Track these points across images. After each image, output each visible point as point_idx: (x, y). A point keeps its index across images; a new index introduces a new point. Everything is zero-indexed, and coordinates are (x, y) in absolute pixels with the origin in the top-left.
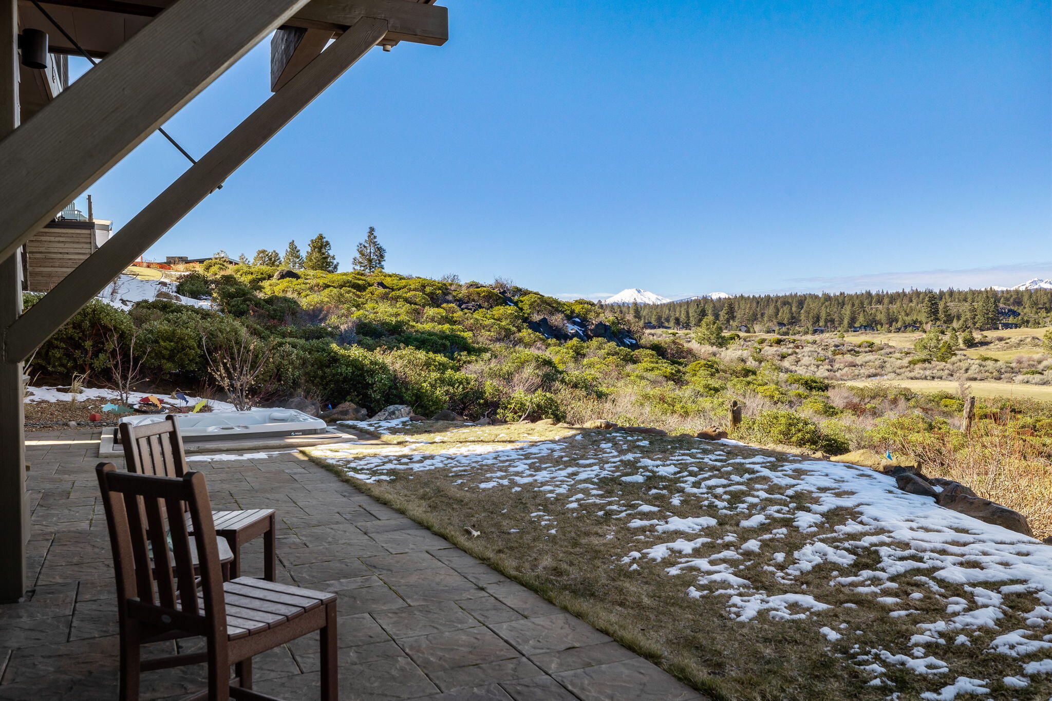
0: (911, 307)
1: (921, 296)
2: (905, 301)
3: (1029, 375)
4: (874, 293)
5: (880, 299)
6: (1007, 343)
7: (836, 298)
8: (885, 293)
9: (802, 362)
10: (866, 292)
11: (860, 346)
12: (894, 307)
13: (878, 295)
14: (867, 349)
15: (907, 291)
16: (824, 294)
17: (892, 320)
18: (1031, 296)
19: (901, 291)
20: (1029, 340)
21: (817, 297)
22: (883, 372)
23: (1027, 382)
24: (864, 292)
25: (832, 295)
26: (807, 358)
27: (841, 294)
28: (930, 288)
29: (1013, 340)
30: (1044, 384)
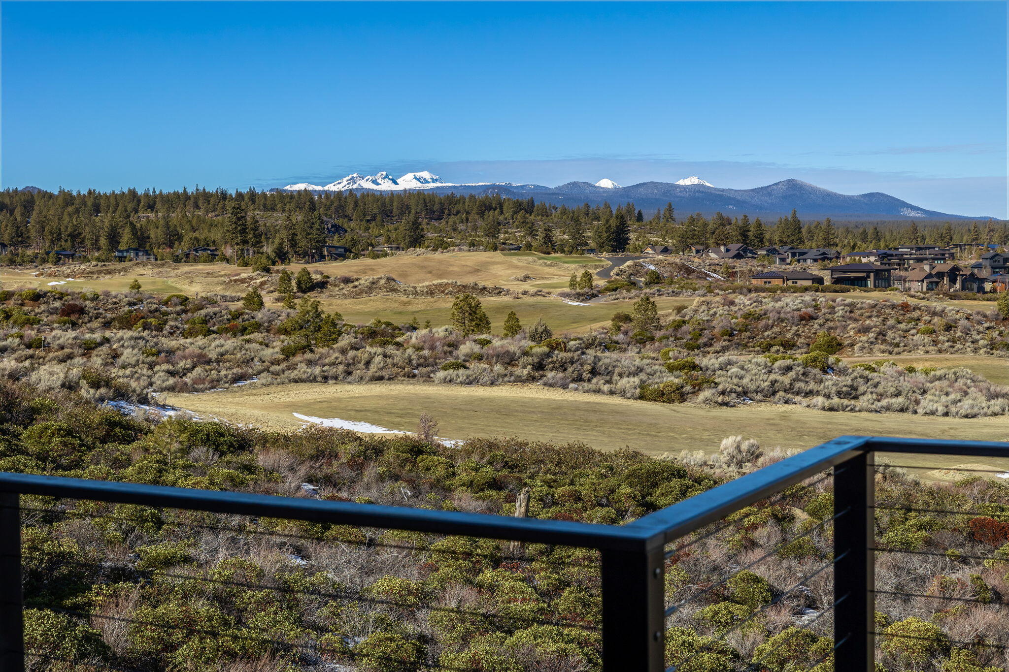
0: (199, 216)
1: (212, 201)
2: (189, 207)
3: (451, 371)
4: (140, 191)
5: (151, 202)
6: (355, 287)
7: (83, 199)
8: (158, 193)
9: (123, 358)
10: (129, 190)
11: (166, 303)
12: (175, 216)
13: (146, 195)
14: (179, 308)
15: (191, 190)
16: (62, 192)
17: (173, 238)
18: (356, 204)
19: (181, 191)
20: (383, 282)
21: (51, 196)
22: (250, 371)
23: (451, 381)
24: (126, 191)
25: (75, 193)
26: (130, 350)
27: (90, 192)
28: (224, 187)
29: (362, 282)
30: (470, 383)
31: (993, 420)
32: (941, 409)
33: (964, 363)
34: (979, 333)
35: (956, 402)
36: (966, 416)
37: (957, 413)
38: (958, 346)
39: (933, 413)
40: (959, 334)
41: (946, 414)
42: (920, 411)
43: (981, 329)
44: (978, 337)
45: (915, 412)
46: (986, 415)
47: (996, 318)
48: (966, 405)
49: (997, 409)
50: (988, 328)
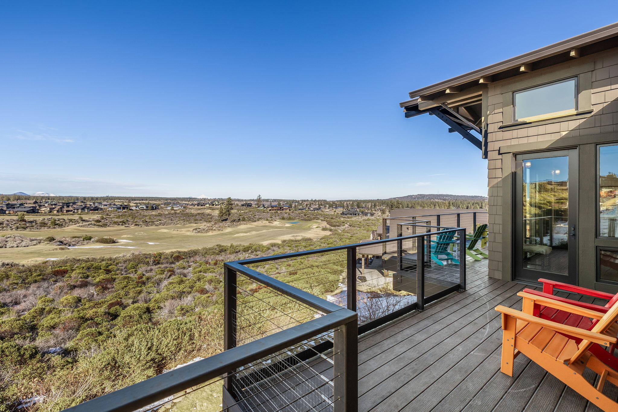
31: (34, 246)
32: (15, 246)
33: (8, 233)
34: (12, 225)
35: (20, 243)
36: (25, 246)
37: (21, 246)
38: (5, 229)
39: (12, 247)
40: (4, 225)
41: (18, 247)
42: (8, 247)
43: (13, 224)
44: (12, 226)
45: (6, 247)
46: (31, 245)
47: (18, 221)
48: (24, 244)
49: (35, 244)
50: (15, 223)
